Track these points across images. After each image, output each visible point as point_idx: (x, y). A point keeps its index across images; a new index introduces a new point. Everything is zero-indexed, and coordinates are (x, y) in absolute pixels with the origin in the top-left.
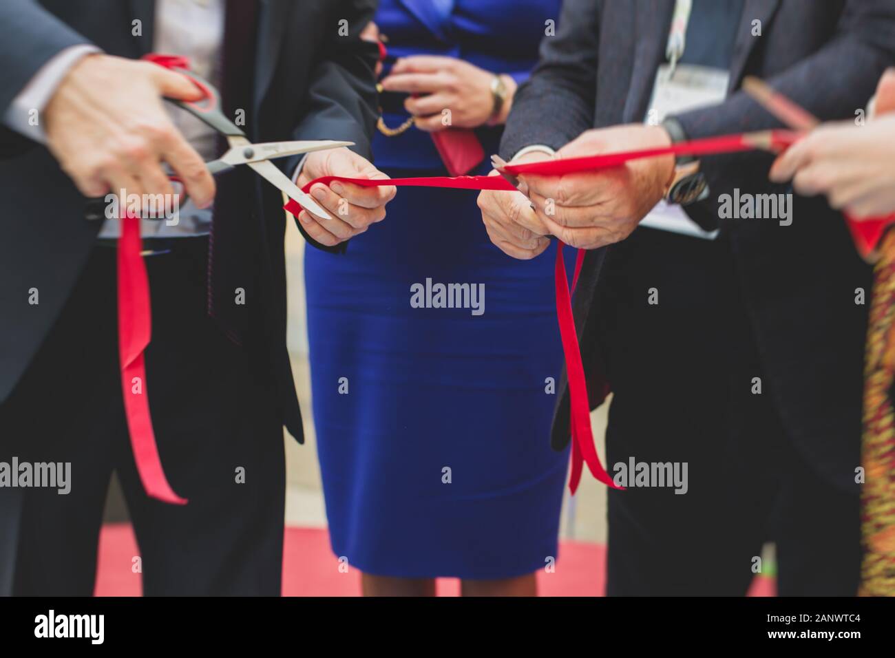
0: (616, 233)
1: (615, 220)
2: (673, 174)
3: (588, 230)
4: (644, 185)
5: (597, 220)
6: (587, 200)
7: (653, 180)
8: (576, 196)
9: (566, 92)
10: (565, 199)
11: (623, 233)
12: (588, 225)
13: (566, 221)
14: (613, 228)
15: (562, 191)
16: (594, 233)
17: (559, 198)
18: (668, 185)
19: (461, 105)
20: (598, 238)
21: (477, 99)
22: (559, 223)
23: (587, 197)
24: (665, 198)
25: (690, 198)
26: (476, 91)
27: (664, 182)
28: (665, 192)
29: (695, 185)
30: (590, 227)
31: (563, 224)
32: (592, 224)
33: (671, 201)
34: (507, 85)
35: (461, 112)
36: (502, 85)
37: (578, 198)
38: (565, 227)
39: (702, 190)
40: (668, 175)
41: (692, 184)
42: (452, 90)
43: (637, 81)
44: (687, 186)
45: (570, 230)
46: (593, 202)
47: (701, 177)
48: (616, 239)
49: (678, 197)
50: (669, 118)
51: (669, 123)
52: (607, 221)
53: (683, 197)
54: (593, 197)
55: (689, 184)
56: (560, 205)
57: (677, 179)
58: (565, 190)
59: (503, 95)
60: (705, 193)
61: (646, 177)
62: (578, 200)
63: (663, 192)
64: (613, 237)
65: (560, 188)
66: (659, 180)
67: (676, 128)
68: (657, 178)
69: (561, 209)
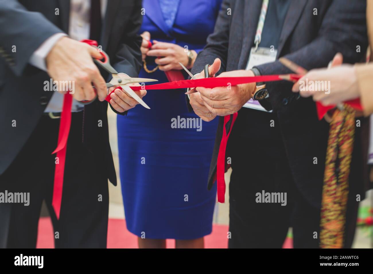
0: (233, 110)
1: (232, 106)
2: (255, 88)
3: (222, 109)
4: (243, 93)
5: (225, 106)
6: (221, 98)
7: (247, 91)
8: (217, 96)
10: (213, 97)
11: (235, 111)
13: (213, 105)
14: (231, 109)
16: (224, 110)
17: (211, 97)
18: (253, 93)
19: (176, 61)
20: (226, 112)
21: (182, 59)
22: (211, 106)
23: (222, 96)
24: (252, 98)
25: (262, 98)
26: (182, 56)
27: (252, 92)
29: (264, 93)
31: (213, 107)
32: (223, 107)
33: (255, 99)
35: (177, 64)
36: (192, 54)
39: (267, 94)
40: (253, 89)
42: (173, 55)
43: (243, 53)
44: (261, 93)
45: (215, 109)
46: (224, 99)
47: (266, 90)
48: (233, 113)
49: (257, 97)
50: (254, 67)
51: (254, 69)
52: (229, 106)
53: (259, 97)
54: (224, 97)
55: (261, 92)
56: (211, 99)
57: (257, 90)
58: (213, 93)
59: (192, 57)
60: (268, 96)
61: (244, 90)
62: (218, 98)
63: (252, 95)
64: (231, 112)
65: (211, 93)
66: (249, 91)
67: (257, 71)
68: (249, 90)
69: (212, 101)
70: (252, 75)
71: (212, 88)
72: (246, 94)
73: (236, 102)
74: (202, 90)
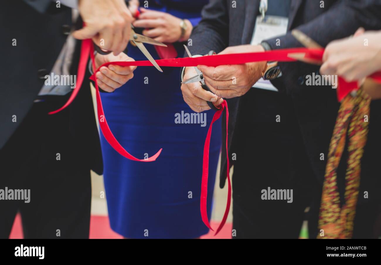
0: (240, 92)
1: (239, 87)
2: (266, 66)
3: (227, 91)
4: (252, 71)
5: (231, 87)
6: (226, 78)
7: (256, 70)
8: (221, 76)
9: (212, 31)
10: (217, 77)
11: (243, 92)
12: (227, 89)
13: (217, 87)
14: (238, 90)
15: (215, 74)
16: (230, 92)
17: (214, 77)
18: (263, 72)
19: (167, 33)
20: (232, 94)
21: (174, 30)
22: (214, 87)
23: (227, 76)
24: (263, 77)
25: (273, 77)
26: (173, 27)
27: (262, 70)
28: (263, 74)
29: (276, 71)
30: (228, 90)
31: (216, 88)
32: (229, 88)
33: (265, 78)
34: (187, 25)
35: (168, 36)
36: (185, 24)
37: (222, 77)
38: (217, 89)
39: (279, 73)
40: (264, 67)
41: (274, 71)
42: (163, 26)
43: (247, 24)
45: (219, 90)
46: (229, 79)
47: (278, 68)
48: (240, 95)
49: (268, 76)
50: (264, 41)
51: (264, 44)
52: (236, 87)
53: (271, 76)
54: (229, 77)
55: (273, 71)
56: (214, 80)
57: (268, 69)
58: (217, 73)
59: (186, 28)
60: (281, 74)
61: (253, 68)
62: (223, 78)
63: (262, 74)
64: (238, 94)
65: (215, 72)
66: (259, 70)
67: (267, 46)
68: (258, 68)
69: (215, 82)
70: (261, 49)
71: (215, 66)
72: (255, 73)
73: (243, 83)
74: (204, 69)
